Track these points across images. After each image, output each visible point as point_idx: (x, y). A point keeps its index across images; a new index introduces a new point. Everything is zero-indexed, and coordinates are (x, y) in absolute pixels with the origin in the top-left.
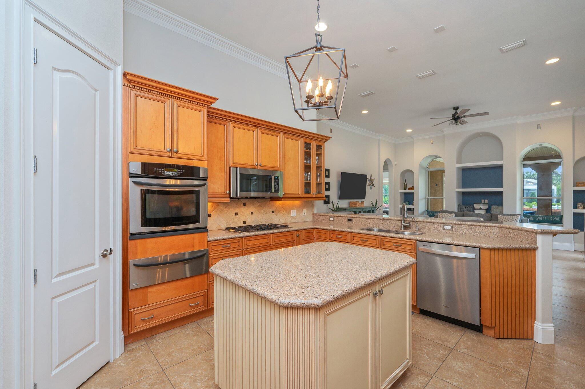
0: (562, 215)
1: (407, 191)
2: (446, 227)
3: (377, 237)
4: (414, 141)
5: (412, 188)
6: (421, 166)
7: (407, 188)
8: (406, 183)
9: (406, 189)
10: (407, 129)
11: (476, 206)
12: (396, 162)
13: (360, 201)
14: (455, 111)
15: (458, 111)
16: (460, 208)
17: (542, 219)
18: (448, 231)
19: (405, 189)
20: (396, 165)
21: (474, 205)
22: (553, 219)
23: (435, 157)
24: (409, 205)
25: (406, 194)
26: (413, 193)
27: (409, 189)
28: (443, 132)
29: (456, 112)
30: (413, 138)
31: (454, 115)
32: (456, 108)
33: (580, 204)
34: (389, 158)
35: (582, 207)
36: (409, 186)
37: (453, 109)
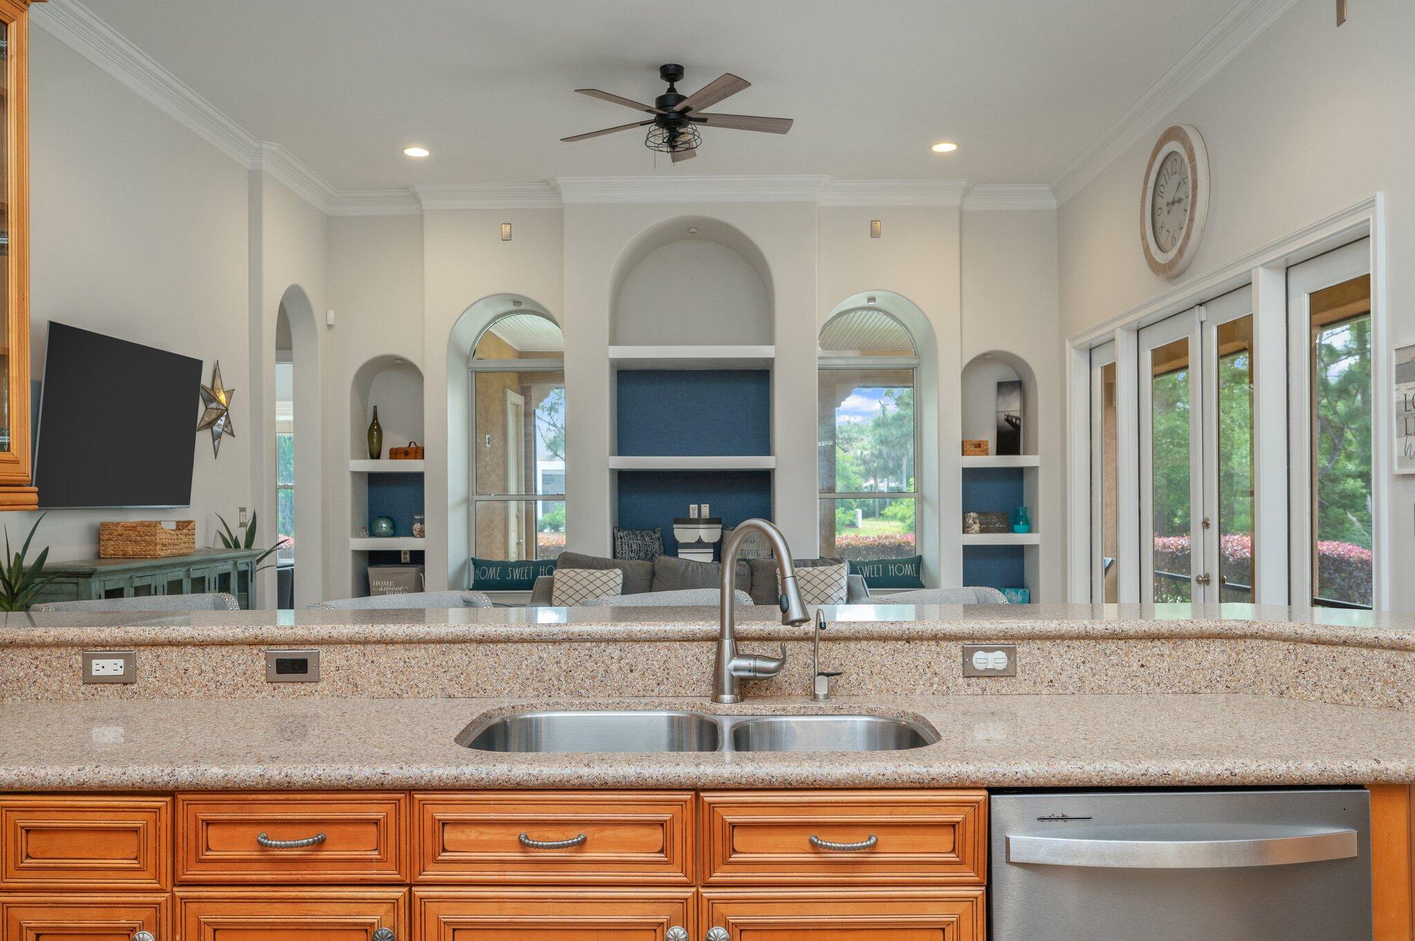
0: (920, 556)
1: (385, 465)
2: (982, 660)
3: (670, 803)
4: (422, 216)
5: (417, 452)
6: (453, 345)
7: (385, 452)
8: (378, 424)
9: (378, 457)
10: (410, 143)
11: (683, 534)
12: (331, 314)
13: (166, 518)
14: (668, 85)
15: (683, 88)
16: (618, 542)
17: (873, 574)
18: (990, 683)
19: (375, 455)
20: (330, 326)
21: (675, 526)
22: (900, 570)
23: (511, 307)
24: (393, 536)
25: (374, 479)
26: (418, 478)
27: (395, 454)
28: (555, 191)
29: (672, 89)
30: (419, 201)
31: (662, 102)
32: (672, 73)
33: (972, 514)
34: (297, 283)
35: (976, 527)
36: (392, 440)
37: (659, 74)
